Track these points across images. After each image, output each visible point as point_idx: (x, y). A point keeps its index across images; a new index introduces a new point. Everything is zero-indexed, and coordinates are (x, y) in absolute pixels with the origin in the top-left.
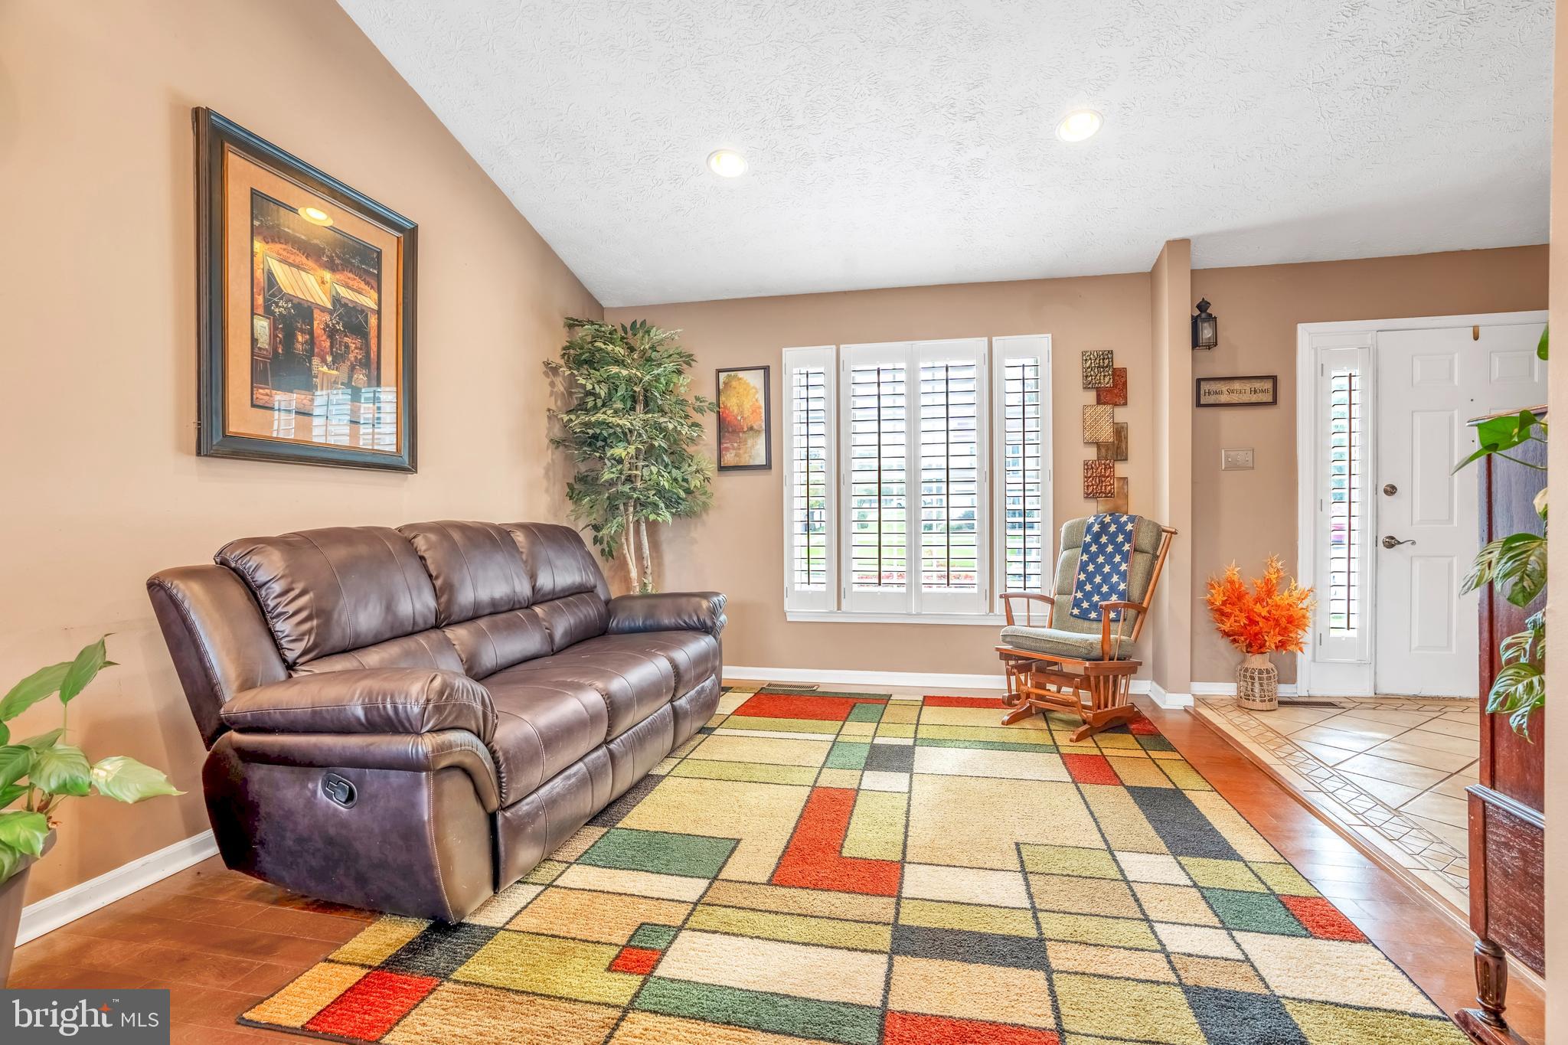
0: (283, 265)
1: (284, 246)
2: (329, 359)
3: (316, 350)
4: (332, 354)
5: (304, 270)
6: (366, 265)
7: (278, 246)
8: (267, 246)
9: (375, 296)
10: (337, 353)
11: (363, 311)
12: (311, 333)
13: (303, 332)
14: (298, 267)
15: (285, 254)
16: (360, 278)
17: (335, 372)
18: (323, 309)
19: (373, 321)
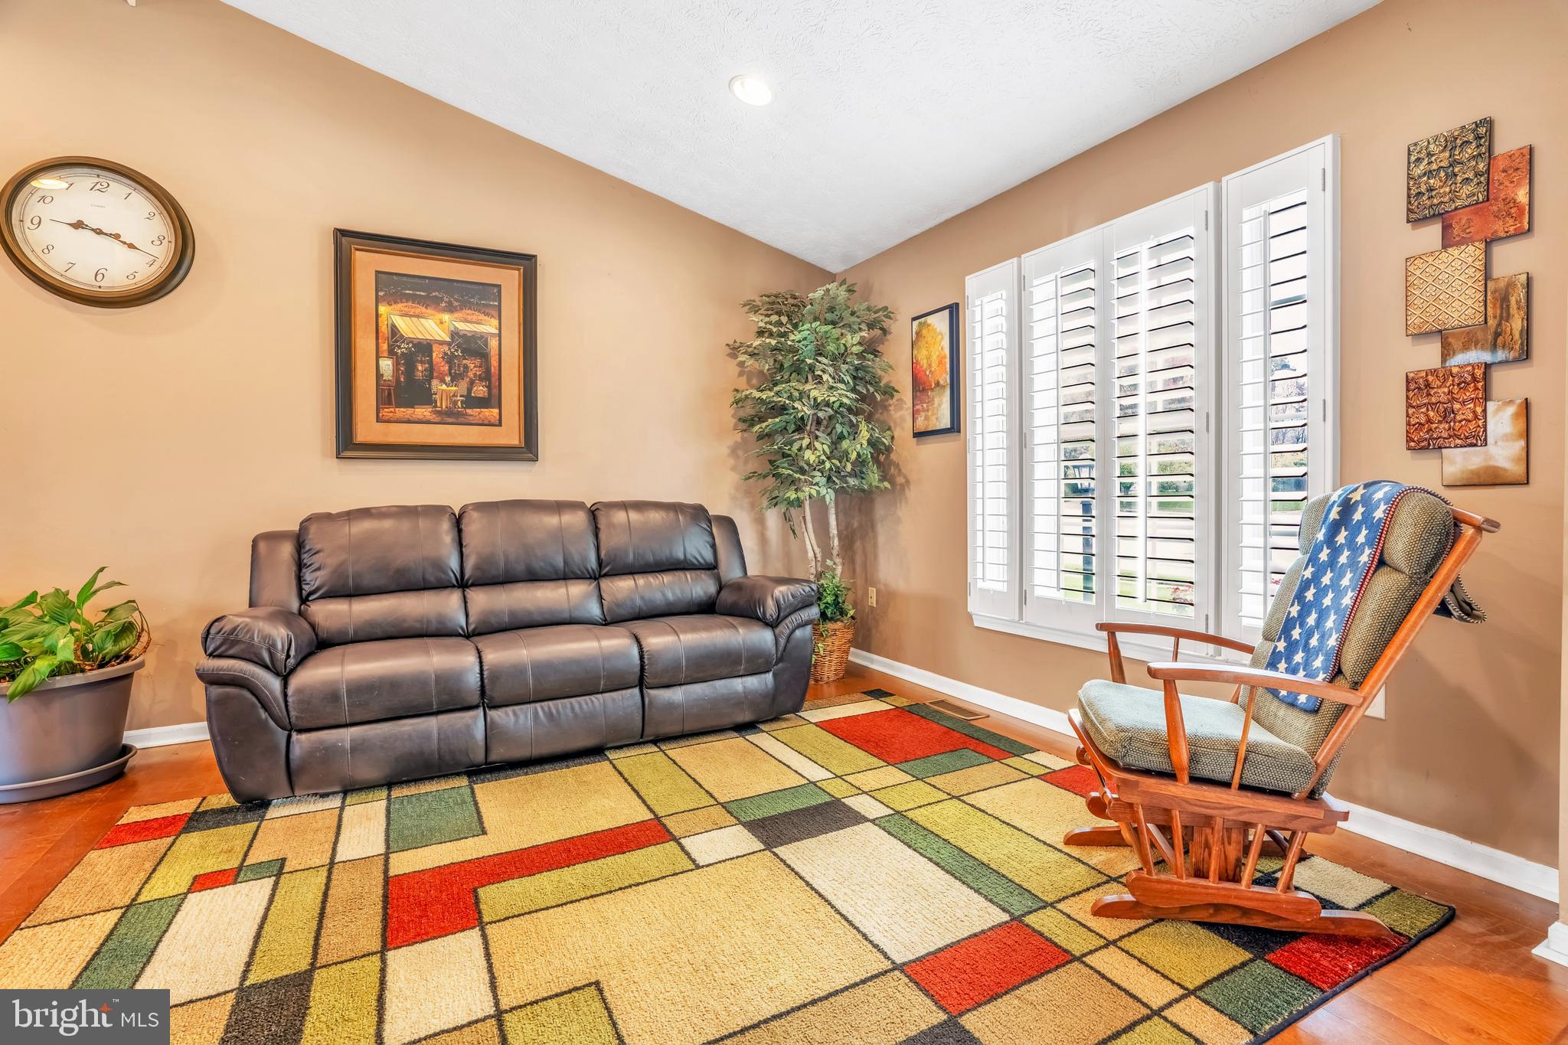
0: (405, 318)
1: (405, 304)
2: (448, 379)
3: (435, 374)
4: (450, 374)
5: (422, 317)
6: (485, 300)
7: (400, 306)
8: (390, 308)
9: (495, 322)
10: (455, 373)
11: (483, 338)
12: (430, 362)
13: (422, 362)
14: (418, 317)
15: (406, 309)
16: (479, 312)
17: (454, 388)
18: (442, 343)
19: (493, 343)
